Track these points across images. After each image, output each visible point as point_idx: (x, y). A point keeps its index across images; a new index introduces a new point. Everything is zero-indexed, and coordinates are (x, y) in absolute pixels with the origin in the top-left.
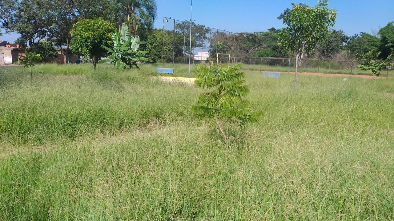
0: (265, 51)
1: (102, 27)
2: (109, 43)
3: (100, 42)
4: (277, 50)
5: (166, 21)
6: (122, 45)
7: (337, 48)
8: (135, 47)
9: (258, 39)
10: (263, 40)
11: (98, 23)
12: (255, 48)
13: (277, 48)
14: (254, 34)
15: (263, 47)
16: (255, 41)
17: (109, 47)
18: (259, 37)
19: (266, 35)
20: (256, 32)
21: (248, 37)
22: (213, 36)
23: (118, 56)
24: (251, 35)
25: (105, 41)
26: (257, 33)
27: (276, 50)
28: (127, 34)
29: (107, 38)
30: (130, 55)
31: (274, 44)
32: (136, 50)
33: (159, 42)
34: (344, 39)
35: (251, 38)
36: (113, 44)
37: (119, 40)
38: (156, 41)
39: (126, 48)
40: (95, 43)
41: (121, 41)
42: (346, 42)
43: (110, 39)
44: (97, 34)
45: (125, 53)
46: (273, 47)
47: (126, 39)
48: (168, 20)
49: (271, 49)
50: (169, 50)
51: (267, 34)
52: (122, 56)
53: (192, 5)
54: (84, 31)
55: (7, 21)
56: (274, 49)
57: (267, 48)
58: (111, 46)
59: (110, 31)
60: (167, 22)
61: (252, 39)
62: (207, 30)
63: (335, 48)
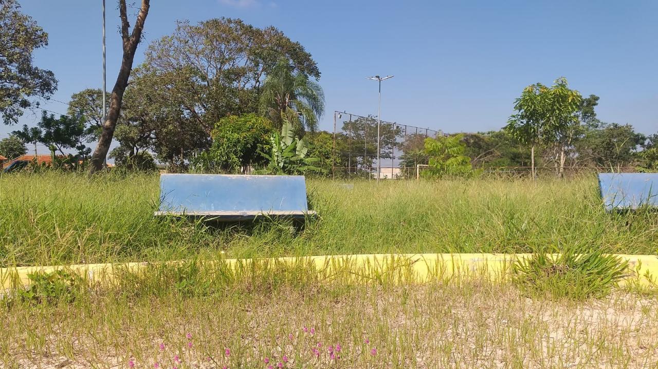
0: (499, 162)
1: (257, 126)
2: (267, 147)
3: (254, 147)
4: (519, 160)
5: (339, 116)
6: (284, 151)
7: (625, 154)
8: (302, 154)
9: (485, 142)
10: (494, 144)
11: (250, 121)
12: (481, 157)
13: (519, 158)
14: (477, 135)
15: (494, 156)
16: (480, 147)
17: (266, 153)
18: (486, 139)
19: (499, 136)
20: (480, 132)
21: (467, 140)
22: (407, 141)
23: (278, 165)
24: (473, 136)
25: (261, 145)
26: (483, 134)
27: (517, 160)
28: (290, 135)
29: (263, 140)
30: (294, 163)
31: (514, 150)
32: (302, 156)
33: (319, 152)
34: (638, 139)
35: (472, 141)
36: (270, 149)
37: (280, 144)
38: (315, 150)
39: (290, 155)
40: (248, 148)
41: (282, 145)
42: (642, 144)
43: (268, 143)
44: (249, 135)
45: (288, 161)
46: (512, 155)
47: (289, 142)
48: (341, 116)
49: (509, 158)
50: (335, 164)
51: (500, 134)
52: (284, 165)
53: (380, 92)
54: (232, 132)
55: (99, 123)
56: (513, 159)
57: (501, 157)
58: (269, 153)
59: (267, 132)
60: (340, 118)
61: (474, 143)
62: (398, 132)
63: (623, 155)
